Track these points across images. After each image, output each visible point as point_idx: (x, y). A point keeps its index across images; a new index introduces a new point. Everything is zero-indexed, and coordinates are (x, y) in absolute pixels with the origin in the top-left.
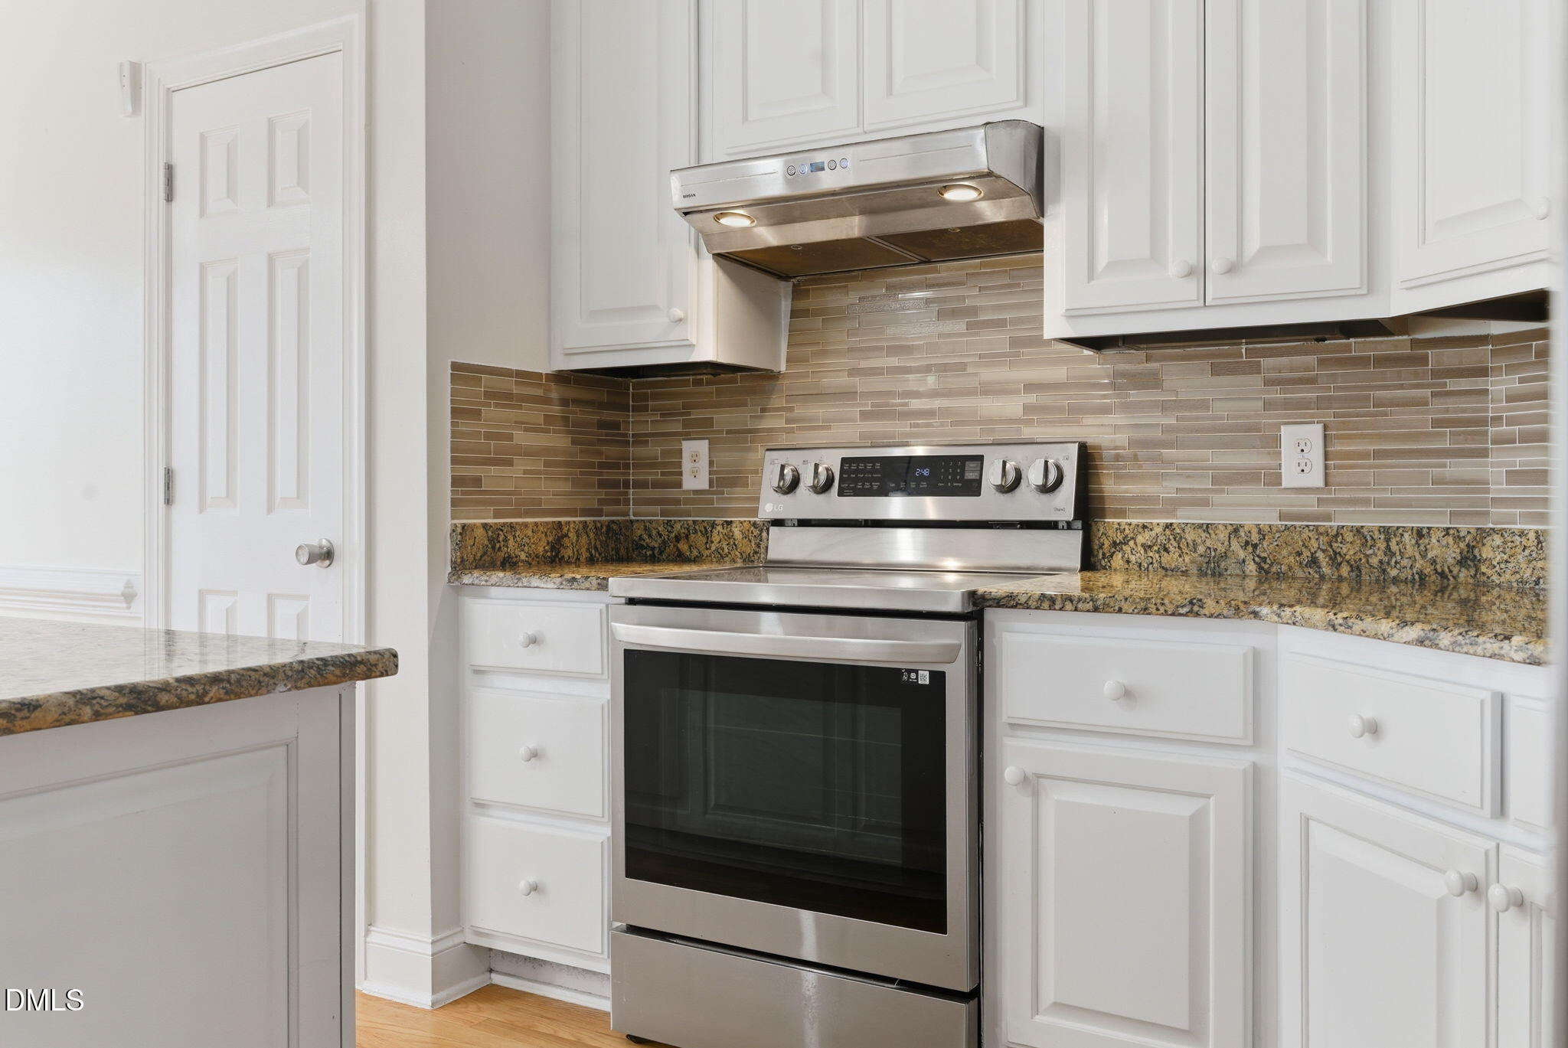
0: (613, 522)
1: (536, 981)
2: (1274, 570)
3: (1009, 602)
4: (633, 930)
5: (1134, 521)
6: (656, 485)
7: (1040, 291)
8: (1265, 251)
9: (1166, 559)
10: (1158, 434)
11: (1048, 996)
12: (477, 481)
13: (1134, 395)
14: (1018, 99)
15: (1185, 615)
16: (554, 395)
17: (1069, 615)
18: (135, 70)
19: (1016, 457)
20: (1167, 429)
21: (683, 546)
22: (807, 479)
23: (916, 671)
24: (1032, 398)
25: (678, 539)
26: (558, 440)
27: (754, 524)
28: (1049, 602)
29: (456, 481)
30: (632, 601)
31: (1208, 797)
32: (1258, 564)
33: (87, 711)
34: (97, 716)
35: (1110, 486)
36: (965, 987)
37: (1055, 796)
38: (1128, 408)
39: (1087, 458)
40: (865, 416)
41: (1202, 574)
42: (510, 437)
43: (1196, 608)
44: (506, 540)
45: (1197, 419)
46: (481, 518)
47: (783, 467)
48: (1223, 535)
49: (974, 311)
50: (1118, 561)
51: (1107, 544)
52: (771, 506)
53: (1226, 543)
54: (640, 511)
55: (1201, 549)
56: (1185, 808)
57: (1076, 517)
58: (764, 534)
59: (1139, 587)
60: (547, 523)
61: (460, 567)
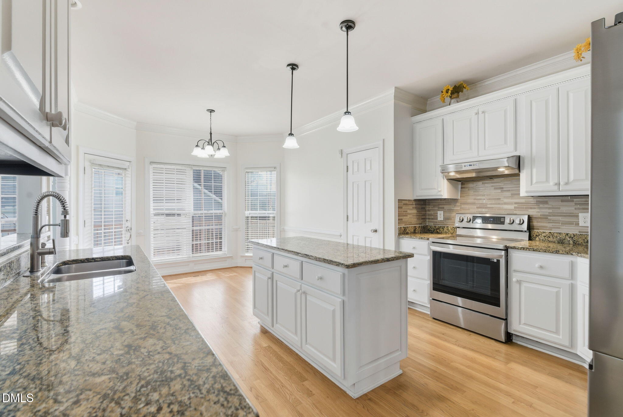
0: (424, 226)
1: (413, 307)
2: (577, 243)
3: (514, 248)
4: (433, 299)
5: (542, 231)
6: (432, 219)
7: (519, 184)
8: (574, 180)
9: (549, 239)
10: (547, 214)
11: (523, 321)
12: (402, 219)
13: (541, 206)
14: (514, 150)
15: (555, 253)
16: (414, 203)
17: (528, 251)
18: (342, 150)
19: (513, 217)
20: (549, 213)
21: (438, 231)
22: (465, 220)
23: (494, 259)
24: (516, 205)
25: (437, 229)
26: (415, 211)
27: (453, 227)
28: (523, 249)
29: (399, 220)
30: (433, 242)
31: (560, 288)
32: (573, 242)
33: (383, 261)
34: (384, 262)
35: (535, 223)
36: (504, 318)
37: (524, 285)
38: (540, 208)
39: (530, 218)
40: (477, 208)
41: (559, 243)
42: (407, 211)
43: (557, 252)
44: (407, 229)
45: (557, 211)
46: (403, 226)
47: (460, 217)
48: (564, 235)
49: (502, 188)
50: (537, 239)
51: (535, 235)
52: (457, 224)
53: (565, 237)
54: (430, 224)
55: (558, 238)
56: (555, 290)
57: (527, 230)
58: (455, 229)
59: (543, 245)
60: (413, 226)
61: (400, 234)
